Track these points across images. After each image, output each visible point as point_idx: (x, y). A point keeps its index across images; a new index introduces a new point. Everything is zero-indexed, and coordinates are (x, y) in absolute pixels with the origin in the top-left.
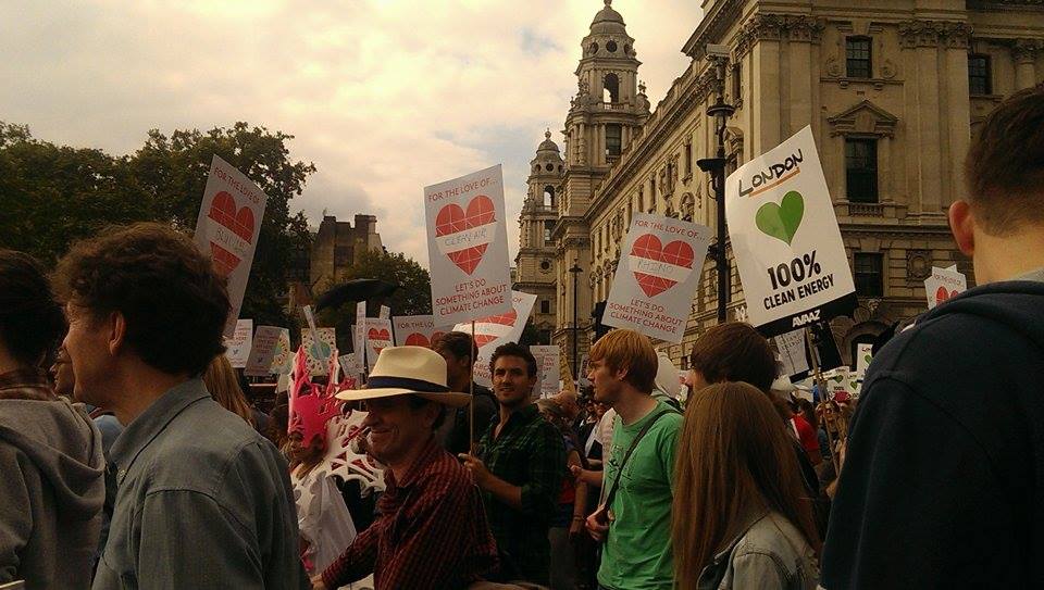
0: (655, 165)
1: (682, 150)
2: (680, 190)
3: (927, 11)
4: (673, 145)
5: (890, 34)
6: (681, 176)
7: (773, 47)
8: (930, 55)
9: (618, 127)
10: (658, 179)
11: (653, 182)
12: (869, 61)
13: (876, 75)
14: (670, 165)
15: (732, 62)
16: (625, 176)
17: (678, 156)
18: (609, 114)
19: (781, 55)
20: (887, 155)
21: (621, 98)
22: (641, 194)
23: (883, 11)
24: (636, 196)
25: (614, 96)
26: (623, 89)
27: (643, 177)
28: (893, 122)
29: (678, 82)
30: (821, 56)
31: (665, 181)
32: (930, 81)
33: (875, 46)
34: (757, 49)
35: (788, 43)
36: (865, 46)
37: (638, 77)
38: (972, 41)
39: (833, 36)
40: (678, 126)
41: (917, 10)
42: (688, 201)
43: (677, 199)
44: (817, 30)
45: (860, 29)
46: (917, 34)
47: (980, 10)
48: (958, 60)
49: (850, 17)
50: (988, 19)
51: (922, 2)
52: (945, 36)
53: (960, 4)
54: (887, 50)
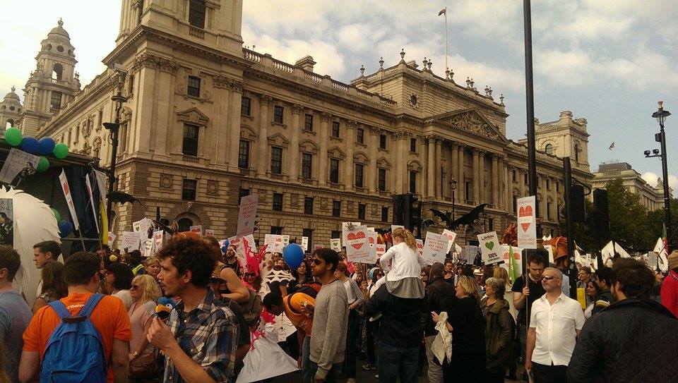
0: (81, 119)
1: (97, 113)
2: (94, 134)
3: (225, 72)
4: (92, 110)
5: (209, 80)
6: (95, 127)
7: (153, 72)
8: (226, 93)
9: (60, 93)
10: (81, 126)
11: (78, 128)
12: (199, 89)
13: (201, 97)
14: (89, 121)
15: (129, 74)
16: (61, 122)
17: (94, 116)
18: (54, 85)
19: (156, 77)
20: (203, 134)
21: (63, 79)
22: (70, 133)
23: (206, 67)
24: (67, 134)
25: (59, 76)
26: (65, 73)
27: (73, 124)
28: (207, 120)
29: (98, 77)
30: (176, 82)
31: (85, 128)
32: (225, 104)
33: (202, 83)
34: (143, 71)
35: (160, 71)
36: (197, 82)
38: (244, 91)
39: (182, 74)
40: (95, 100)
41: (223, 72)
42: (98, 141)
43: (91, 139)
44: (174, 68)
45: (196, 74)
46: (220, 82)
47: (249, 78)
48: (238, 98)
49: (191, 66)
50: (252, 82)
51: (225, 68)
52: (233, 86)
53: (240, 73)
54: (207, 86)
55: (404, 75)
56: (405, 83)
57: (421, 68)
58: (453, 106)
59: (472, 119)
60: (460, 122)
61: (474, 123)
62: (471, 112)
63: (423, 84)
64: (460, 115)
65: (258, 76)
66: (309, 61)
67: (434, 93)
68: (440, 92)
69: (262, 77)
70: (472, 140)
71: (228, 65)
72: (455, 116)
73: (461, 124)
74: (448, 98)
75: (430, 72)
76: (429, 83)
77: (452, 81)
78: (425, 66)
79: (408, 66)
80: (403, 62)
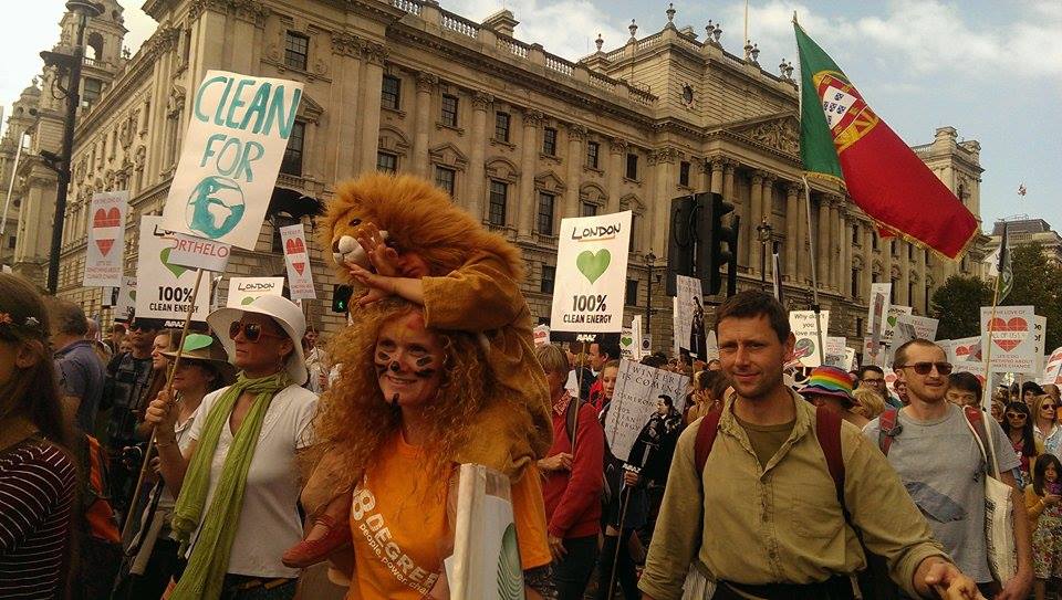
0: (119, 118)
1: (142, 106)
2: (137, 142)
3: (354, 27)
4: (135, 102)
5: (323, 40)
6: (140, 130)
7: (220, 19)
8: (355, 64)
9: (99, 82)
10: (120, 130)
11: (116, 133)
12: (306, 56)
13: (310, 70)
14: (131, 120)
15: (185, 28)
16: (92, 124)
17: (139, 111)
18: (90, 68)
19: (228, 29)
20: (312, 138)
21: (104, 59)
22: (104, 143)
23: (318, 16)
24: (100, 144)
25: (99, 54)
26: (107, 50)
27: (108, 127)
28: (320, 112)
29: (146, 43)
30: (263, 40)
31: (126, 132)
32: (352, 86)
33: (311, 46)
34: (204, 17)
35: (235, 19)
36: (303, 42)
37: (124, 43)
38: (387, 64)
39: (275, 26)
40: (140, 85)
41: (348, 25)
42: (142, 153)
43: (133, 151)
44: (261, 15)
45: (300, 28)
46: (346, 45)
47: (396, 41)
48: (376, 74)
49: (293, 13)
50: (402, 49)
51: (353, 20)
52: (367, 52)
53: (382, 31)
54: (321, 52)
55: (674, 49)
56: (674, 64)
57: (702, 39)
58: (757, 109)
59: (789, 132)
60: (767, 136)
61: (792, 139)
62: (786, 120)
63: (705, 67)
64: (769, 123)
65: (413, 38)
66: (507, 20)
67: (722, 82)
68: (734, 82)
69: (420, 41)
70: (787, 169)
71: (360, 15)
72: (758, 125)
73: (770, 139)
74: (747, 93)
75: (718, 46)
76: (715, 65)
77: (756, 65)
78: (709, 34)
79: (679, 34)
80: (672, 27)
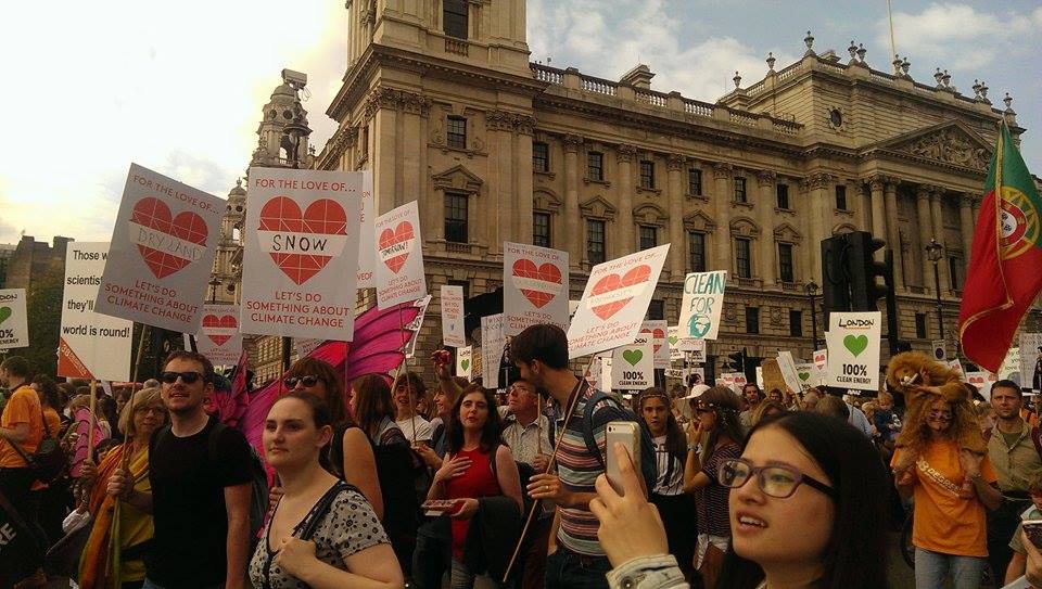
3: (504, 105)
5: (479, 118)
7: (392, 115)
8: (507, 137)
12: (464, 136)
13: (469, 147)
15: (362, 125)
19: (399, 122)
20: (475, 208)
23: (474, 100)
28: (480, 184)
30: (428, 127)
32: (505, 157)
33: (469, 126)
34: (378, 115)
35: (404, 113)
36: (462, 124)
38: (535, 131)
39: (437, 114)
41: (500, 103)
44: (425, 106)
45: (458, 112)
46: (498, 120)
47: (543, 110)
48: (526, 142)
49: (451, 100)
50: (548, 117)
51: (503, 98)
52: (516, 124)
53: (529, 103)
54: (477, 130)
55: (815, 75)
56: (817, 89)
57: (844, 61)
58: (913, 122)
59: (953, 141)
60: (929, 149)
61: (958, 148)
62: (949, 130)
63: (851, 88)
64: (929, 135)
65: (556, 104)
66: (643, 74)
67: (874, 101)
68: (886, 99)
69: (564, 107)
70: (954, 180)
71: (508, 92)
72: (919, 138)
73: (931, 151)
74: (901, 109)
75: (863, 66)
76: (863, 85)
77: (907, 78)
78: (853, 55)
79: (820, 60)
80: (812, 55)
